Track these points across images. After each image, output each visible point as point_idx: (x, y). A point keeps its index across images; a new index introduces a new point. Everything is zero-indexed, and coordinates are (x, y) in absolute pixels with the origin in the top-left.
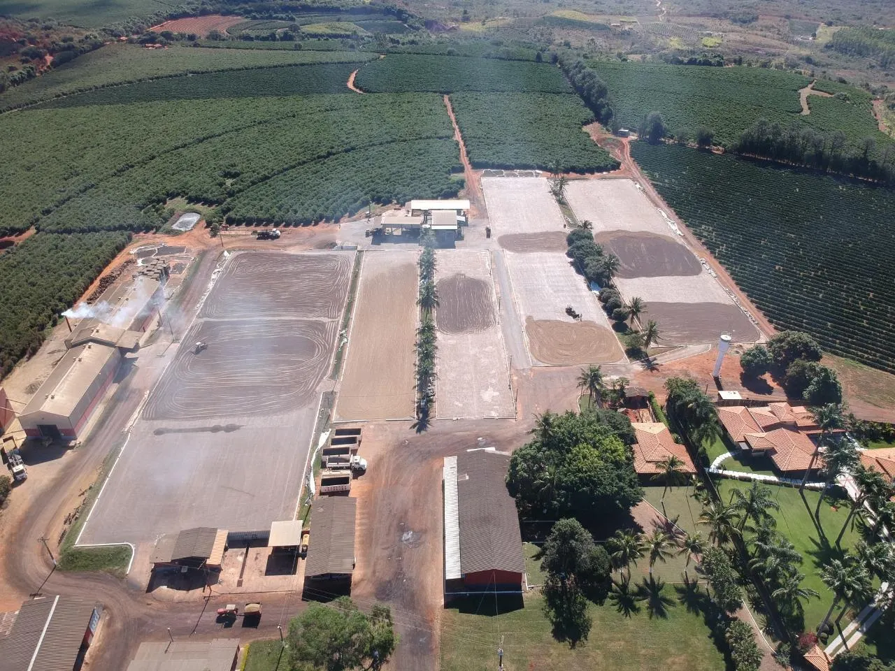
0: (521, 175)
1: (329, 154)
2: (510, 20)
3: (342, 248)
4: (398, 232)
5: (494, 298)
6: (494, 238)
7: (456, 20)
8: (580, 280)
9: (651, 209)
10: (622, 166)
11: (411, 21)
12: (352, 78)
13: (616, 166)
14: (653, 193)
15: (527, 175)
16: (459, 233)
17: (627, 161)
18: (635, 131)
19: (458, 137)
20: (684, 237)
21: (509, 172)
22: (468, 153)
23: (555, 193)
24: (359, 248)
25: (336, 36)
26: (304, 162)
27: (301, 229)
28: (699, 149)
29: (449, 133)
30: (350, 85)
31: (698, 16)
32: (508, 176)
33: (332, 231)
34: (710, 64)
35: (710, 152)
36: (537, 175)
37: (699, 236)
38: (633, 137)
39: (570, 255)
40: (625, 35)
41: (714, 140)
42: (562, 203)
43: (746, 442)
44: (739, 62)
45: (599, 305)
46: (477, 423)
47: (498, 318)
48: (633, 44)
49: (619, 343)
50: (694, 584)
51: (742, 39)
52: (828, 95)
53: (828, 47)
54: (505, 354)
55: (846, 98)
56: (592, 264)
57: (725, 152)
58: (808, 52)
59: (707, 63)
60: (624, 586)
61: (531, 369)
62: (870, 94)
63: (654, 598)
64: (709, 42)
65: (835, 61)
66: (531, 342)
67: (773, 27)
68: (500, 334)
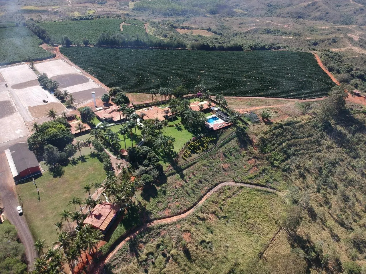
0: (16, 65)
5: (14, 104)
6: (9, 87)
8: (47, 92)
9: (70, 67)
10: (57, 56)
13: (54, 56)
14: (70, 62)
15: (19, 65)
17: (59, 54)
18: (60, 44)
20: (82, 73)
21: (10, 65)
23: (32, 68)
28: (85, 47)
31: (84, 3)
32: (10, 66)
35: (89, 47)
36: (23, 64)
37: (87, 72)
38: (60, 46)
39: (41, 85)
40: (55, 13)
41: (89, 42)
42: (35, 71)
43: (105, 118)
44: (99, 17)
45: (55, 97)
46: (16, 140)
47: (17, 110)
48: (60, 16)
49: (64, 106)
50: (94, 153)
51: (103, 10)
52: (130, 24)
53: (134, 9)
54: (22, 119)
55: (135, 24)
56: (49, 85)
57: (94, 46)
58: (127, 12)
59: (87, 19)
60: (73, 160)
61: (33, 121)
62: (144, 22)
63: (83, 159)
64: (91, 12)
65: (137, 14)
66: (31, 113)
67: (113, 4)
68: (19, 114)
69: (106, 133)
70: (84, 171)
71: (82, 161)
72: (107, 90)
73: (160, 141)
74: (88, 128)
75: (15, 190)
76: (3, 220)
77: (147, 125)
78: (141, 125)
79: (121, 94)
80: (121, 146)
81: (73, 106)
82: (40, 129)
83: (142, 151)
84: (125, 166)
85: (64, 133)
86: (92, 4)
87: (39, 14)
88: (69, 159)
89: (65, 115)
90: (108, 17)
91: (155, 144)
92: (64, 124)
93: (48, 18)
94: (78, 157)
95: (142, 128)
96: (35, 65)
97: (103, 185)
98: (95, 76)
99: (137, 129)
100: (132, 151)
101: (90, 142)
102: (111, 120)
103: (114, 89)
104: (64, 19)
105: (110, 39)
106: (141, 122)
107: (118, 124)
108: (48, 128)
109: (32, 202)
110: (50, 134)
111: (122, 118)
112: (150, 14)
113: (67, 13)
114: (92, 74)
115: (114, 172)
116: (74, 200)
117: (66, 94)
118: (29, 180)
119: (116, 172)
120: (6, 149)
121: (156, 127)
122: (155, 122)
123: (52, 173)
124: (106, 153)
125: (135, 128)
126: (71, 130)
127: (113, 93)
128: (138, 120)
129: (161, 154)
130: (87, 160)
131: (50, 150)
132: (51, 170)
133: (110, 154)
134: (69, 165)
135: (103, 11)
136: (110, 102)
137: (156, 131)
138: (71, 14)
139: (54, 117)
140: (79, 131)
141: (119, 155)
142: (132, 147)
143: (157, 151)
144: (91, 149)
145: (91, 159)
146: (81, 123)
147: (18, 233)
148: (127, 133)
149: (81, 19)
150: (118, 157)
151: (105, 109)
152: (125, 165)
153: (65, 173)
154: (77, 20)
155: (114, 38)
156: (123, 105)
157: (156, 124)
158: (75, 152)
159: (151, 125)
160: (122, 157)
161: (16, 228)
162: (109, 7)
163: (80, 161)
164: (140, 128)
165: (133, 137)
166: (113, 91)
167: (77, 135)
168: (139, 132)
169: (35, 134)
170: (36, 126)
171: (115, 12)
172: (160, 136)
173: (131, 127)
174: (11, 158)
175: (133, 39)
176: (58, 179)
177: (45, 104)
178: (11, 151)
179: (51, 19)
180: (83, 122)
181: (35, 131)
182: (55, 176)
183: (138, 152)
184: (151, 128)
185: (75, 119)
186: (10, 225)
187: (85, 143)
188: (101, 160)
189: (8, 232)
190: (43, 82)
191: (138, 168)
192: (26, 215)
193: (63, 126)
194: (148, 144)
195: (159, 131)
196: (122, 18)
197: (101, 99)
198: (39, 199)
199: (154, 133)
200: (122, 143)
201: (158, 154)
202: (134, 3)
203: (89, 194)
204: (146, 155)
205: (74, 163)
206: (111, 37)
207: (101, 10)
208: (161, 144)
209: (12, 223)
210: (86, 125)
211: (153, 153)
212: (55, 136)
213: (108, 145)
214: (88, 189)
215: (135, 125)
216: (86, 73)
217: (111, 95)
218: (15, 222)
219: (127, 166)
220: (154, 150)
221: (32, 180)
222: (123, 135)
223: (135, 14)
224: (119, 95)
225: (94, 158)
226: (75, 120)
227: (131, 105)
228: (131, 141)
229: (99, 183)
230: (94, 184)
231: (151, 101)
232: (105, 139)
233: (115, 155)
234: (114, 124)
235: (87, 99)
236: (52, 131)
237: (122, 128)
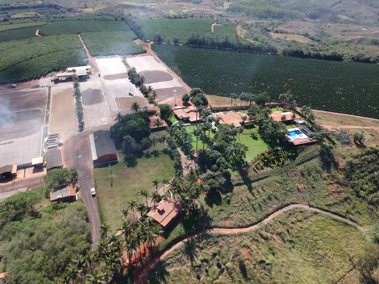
0: (110, 57)
1: (32, 58)
2: (105, 6)
3: (42, 87)
4: (64, 79)
5: (103, 94)
6: (102, 77)
7: (82, 8)
8: (134, 85)
9: (157, 64)
10: (148, 52)
11: (61, 9)
12: (38, 31)
13: (145, 52)
14: (158, 59)
15: (113, 57)
16: (88, 76)
17: (149, 50)
18: (152, 41)
19: (85, 47)
20: (168, 71)
21: (105, 57)
22: (89, 52)
23: (124, 62)
24: (49, 86)
25: (28, 18)
26: (21, 62)
27: (24, 83)
28: (174, 45)
29: (81, 46)
30: (37, 34)
31: (180, 2)
32: (105, 58)
33: (37, 82)
34: (182, 18)
35: (178, 45)
36: (116, 57)
37: (173, 70)
38: (152, 43)
39: (129, 79)
40: (152, 10)
41: (179, 41)
42: (126, 64)
43: (182, 117)
44: (192, 16)
45: (140, 91)
46: (100, 127)
47: (105, 99)
48: (156, 14)
49: (146, 101)
50: (167, 149)
51: (197, 9)
52: (221, 25)
53: (228, 10)
54: (108, 108)
55: (227, 25)
56: (136, 80)
57: (183, 45)
58: (221, 13)
59: (181, 18)
60: (147, 153)
61: (118, 111)
62: (236, 24)
63: (156, 154)
64: (185, 11)
65: (230, 15)
66: (117, 104)
67: (208, 4)
68: (106, 103)
69: (180, 132)
70: (155, 165)
71: (155, 156)
72: (188, 90)
73: (232, 148)
74: (165, 124)
75: (92, 173)
76: (77, 199)
77: (222, 129)
78: (215, 129)
79: (201, 95)
80: (192, 147)
81: (155, 102)
82: (122, 120)
83: (211, 155)
84: (194, 168)
85: (143, 126)
86: (188, 3)
87: (137, 10)
88: (144, 151)
89: (146, 110)
90: (201, 17)
91: (226, 150)
92: (144, 118)
93: (145, 14)
94: (152, 151)
95: (216, 132)
96: (126, 59)
97: (170, 182)
98: (179, 75)
99: (211, 132)
100: (202, 153)
101: (164, 139)
102: (187, 120)
103: (195, 90)
104: (159, 16)
105: (200, 39)
106: (216, 126)
107: (193, 125)
108: (129, 120)
109: (105, 187)
110: (131, 126)
111: (198, 119)
112: (243, 16)
113: (163, 11)
114: (176, 72)
115: (182, 172)
116: (142, 192)
117: (150, 89)
118: (106, 165)
119: (184, 171)
120: (90, 134)
121: (231, 133)
122: (230, 127)
123: (127, 163)
124: (178, 151)
125: (209, 131)
126: (149, 125)
127: (194, 94)
128: (213, 123)
129: (231, 162)
130: (159, 155)
131: (129, 141)
132: (126, 159)
133: (182, 153)
134: (142, 157)
135: (197, 11)
136: (190, 102)
137: (230, 137)
138: (166, 12)
139: (136, 110)
140: (156, 127)
141: (189, 156)
142: (203, 149)
143: (227, 158)
144: (165, 145)
145: (163, 155)
146: (160, 119)
147: (88, 212)
148: (200, 135)
149: (175, 17)
150: (188, 157)
151: (183, 108)
152: (194, 166)
153: (138, 165)
154: (171, 18)
155: (204, 38)
156: (201, 107)
157: (231, 130)
158: (150, 146)
159: (225, 130)
160: (192, 158)
161: (87, 207)
162: (203, 7)
163: (153, 156)
164: (214, 131)
165: (206, 140)
166: (194, 91)
167: (154, 130)
168: (212, 136)
169: (118, 123)
170: (119, 116)
171: (209, 12)
172: (233, 142)
173: (205, 129)
174: (94, 143)
175: (221, 41)
176: (131, 169)
177: (131, 96)
178: (95, 136)
179: (148, 16)
180: (161, 119)
181: (117, 121)
182: (129, 166)
183: (208, 156)
184: (224, 133)
185: (154, 114)
186: (83, 204)
187: (160, 139)
188: (172, 158)
189: (80, 210)
190: (131, 75)
191: (206, 172)
192: (98, 198)
193: (143, 120)
194: (220, 149)
195: (232, 137)
196: (215, 18)
197: (181, 98)
198: (112, 185)
199: (227, 138)
200: (194, 144)
201: (228, 161)
202: (230, 3)
203: (157, 189)
204: (215, 160)
205: (148, 156)
206: (201, 38)
207: (195, 9)
208: (233, 151)
209: (85, 202)
210: (163, 121)
211: (223, 159)
212: (134, 128)
213: (180, 144)
214: (156, 183)
215: (210, 128)
216: (171, 71)
217: (192, 95)
218: (87, 202)
219: (196, 167)
220: (224, 156)
221: (108, 166)
222: (196, 137)
223: (228, 15)
224: (199, 96)
225: (166, 155)
226: (154, 116)
227: (209, 107)
228: (202, 143)
229: (167, 179)
230: (163, 179)
231: (230, 106)
232: (179, 138)
233: (186, 154)
234: (189, 124)
235: (169, 97)
236: (133, 123)
237: (196, 129)
